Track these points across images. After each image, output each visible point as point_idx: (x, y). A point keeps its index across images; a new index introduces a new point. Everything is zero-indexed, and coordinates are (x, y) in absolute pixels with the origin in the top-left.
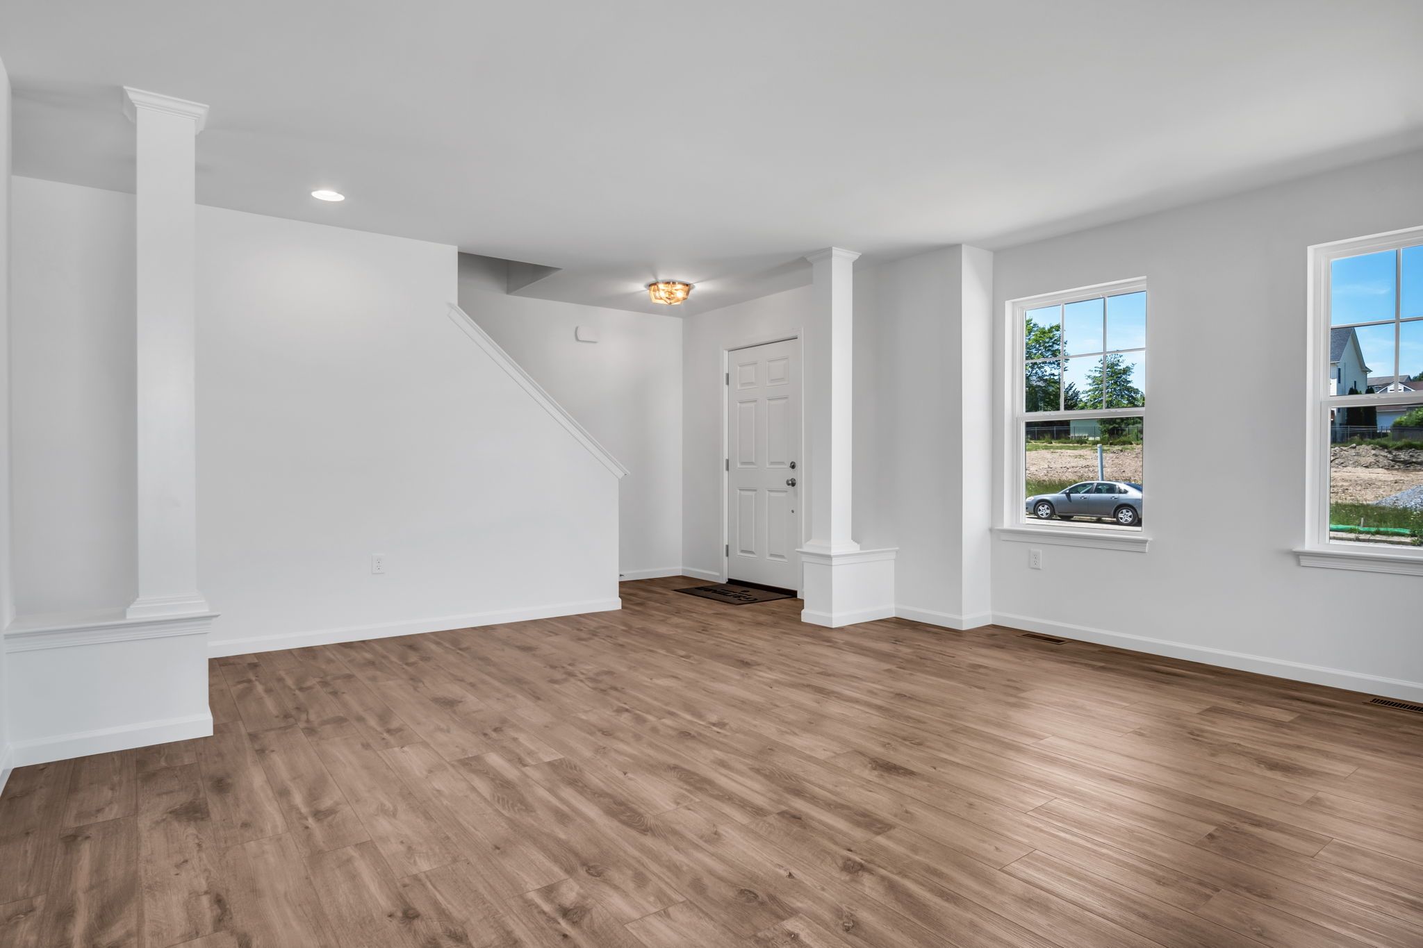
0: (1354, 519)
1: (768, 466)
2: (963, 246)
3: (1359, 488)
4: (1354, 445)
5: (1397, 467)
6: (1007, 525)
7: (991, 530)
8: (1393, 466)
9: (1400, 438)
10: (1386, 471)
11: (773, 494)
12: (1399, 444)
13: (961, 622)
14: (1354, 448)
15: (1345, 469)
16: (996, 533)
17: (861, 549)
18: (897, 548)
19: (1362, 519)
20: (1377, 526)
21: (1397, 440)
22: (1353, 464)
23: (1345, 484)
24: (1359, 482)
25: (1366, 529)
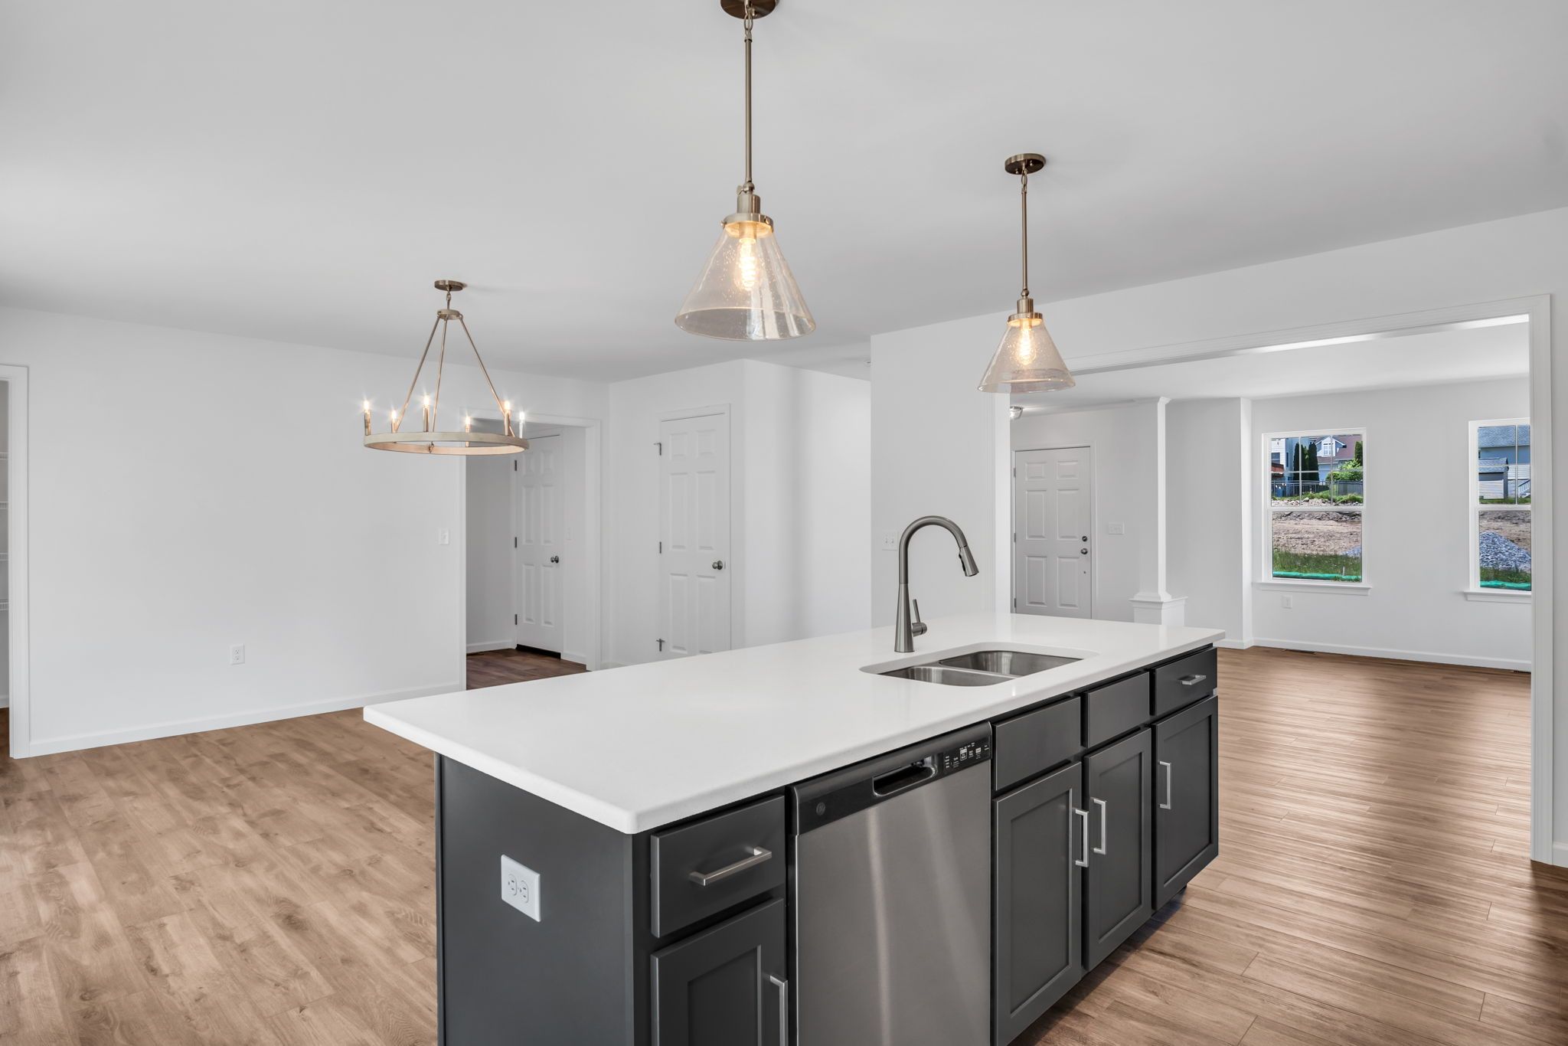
0: (1336, 568)
1: (1058, 539)
2: (1242, 400)
3: (1323, 540)
4: (1307, 499)
5: (1344, 519)
6: (1264, 580)
7: (1252, 584)
8: (1341, 518)
9: (1345, 492)
10: (1336, 523)
11: (1063, 560)
12: (1345, 498)
13: (1243, 644)
14: (1308, 501)
15: (1302, 521)
16: (1256, 585)
17: (1173, 598)
18: (1186, 597)
19: (1344, 569)
20: (1356, 575)
21: (1343, 495)
22: (1309, 516)
23: (1311, 536)
24: (1321, 534)
25: (1348, 577)
